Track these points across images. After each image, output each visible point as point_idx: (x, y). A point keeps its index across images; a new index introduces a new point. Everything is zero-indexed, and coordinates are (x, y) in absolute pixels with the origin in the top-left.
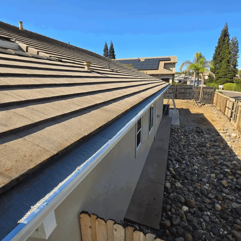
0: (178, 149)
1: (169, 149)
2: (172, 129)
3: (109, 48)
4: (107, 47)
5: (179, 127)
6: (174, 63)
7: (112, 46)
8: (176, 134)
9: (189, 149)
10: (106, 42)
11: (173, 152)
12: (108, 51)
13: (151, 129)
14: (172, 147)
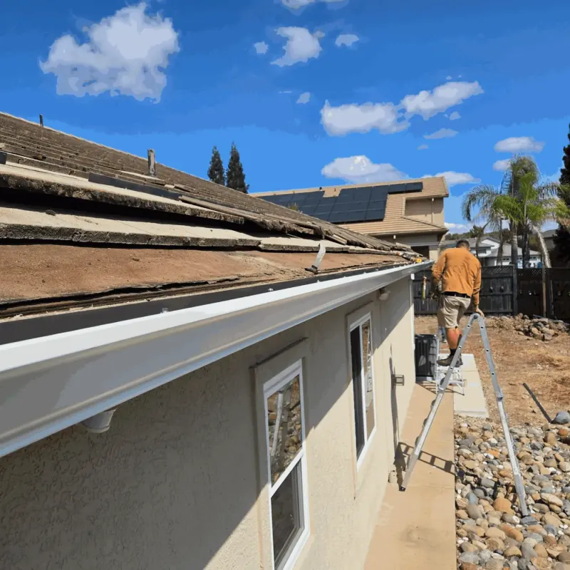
0: (497, 534)
1: (459, 535)
2: (457, 431)
3: (225, 166)
4: (220, 162)
5: (488, 419)
6: (439, 200)
7: (235, 158)
8: (479, 456)
9: (547, 530)
10: (215, 148)
11: (481, 550)
12: (225, 174)
13: (368, 442)
14: (469, 524)
